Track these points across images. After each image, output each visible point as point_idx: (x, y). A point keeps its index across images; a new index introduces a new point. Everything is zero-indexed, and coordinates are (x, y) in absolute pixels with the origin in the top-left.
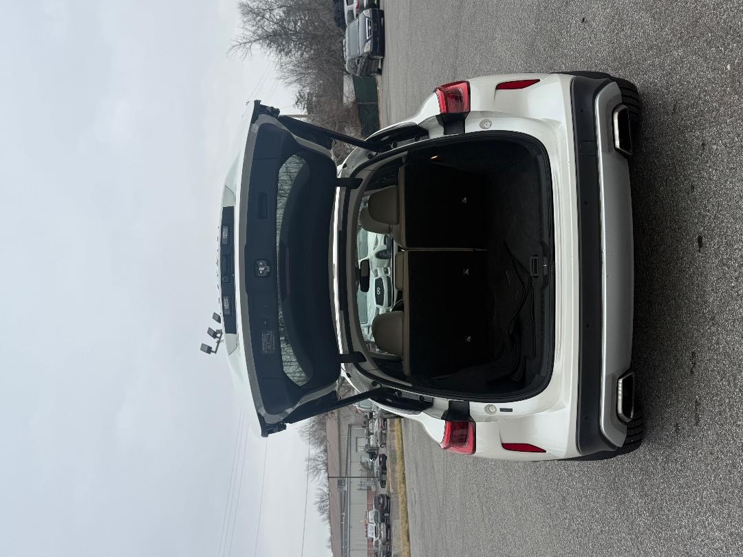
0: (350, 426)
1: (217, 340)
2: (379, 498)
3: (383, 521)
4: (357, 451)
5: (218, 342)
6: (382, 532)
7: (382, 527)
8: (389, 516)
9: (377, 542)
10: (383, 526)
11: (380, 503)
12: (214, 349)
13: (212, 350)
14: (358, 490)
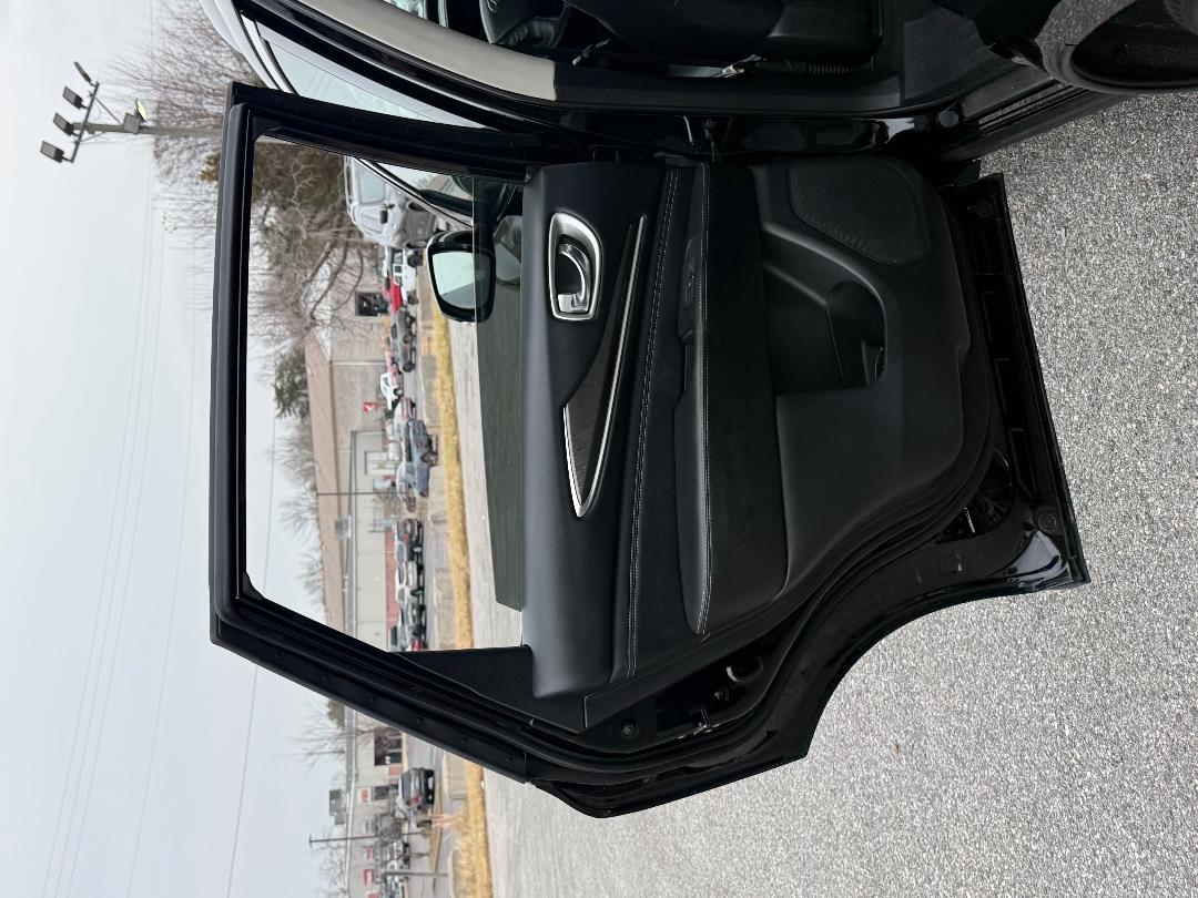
0: (354, 434)
1: (73, 138)
2: (405, 525)
3: (411, 558)
4: (366, 472)
5: (77, 143)
6: (410, 576)
7: (410, 567)
8: (421, 553)
9: (402, 591)
10: (412, 566)
11: (406, 533)
12: (68, 154)
13: (64, 156)
14: (369, 532)
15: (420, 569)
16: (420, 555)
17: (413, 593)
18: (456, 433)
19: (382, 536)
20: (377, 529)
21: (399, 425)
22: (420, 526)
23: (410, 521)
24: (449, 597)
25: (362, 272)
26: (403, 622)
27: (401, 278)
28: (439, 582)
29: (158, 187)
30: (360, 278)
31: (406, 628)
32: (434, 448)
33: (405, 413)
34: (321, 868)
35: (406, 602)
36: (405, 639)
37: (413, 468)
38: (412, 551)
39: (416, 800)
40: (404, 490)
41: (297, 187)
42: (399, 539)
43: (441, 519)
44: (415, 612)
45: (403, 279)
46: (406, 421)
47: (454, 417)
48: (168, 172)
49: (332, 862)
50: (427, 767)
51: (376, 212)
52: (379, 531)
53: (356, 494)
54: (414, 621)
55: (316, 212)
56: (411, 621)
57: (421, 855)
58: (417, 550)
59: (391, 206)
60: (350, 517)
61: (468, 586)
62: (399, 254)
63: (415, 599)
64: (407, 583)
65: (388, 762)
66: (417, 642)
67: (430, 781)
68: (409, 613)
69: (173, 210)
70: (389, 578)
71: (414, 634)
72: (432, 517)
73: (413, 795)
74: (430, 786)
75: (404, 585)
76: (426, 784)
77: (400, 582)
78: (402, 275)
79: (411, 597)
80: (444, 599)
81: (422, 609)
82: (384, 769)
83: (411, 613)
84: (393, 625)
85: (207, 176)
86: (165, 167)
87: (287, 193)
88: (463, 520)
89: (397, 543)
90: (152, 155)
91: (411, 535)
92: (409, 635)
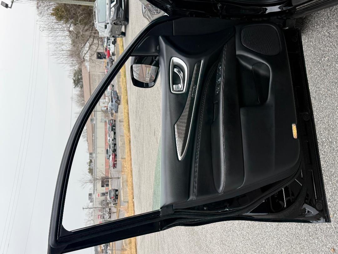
5: (12, 2)
13: (8, 6)
14: (100, 122)
15: (115, 133)
16: (115, 129)
17: (113, 140)
18: (127, 95)
19: (104, 123)
20: (103, 121)
21: (109, 92)
22: (115, 121)
23: (112, 119)
24: (124, 144)
25: (98, 45)
26: (110, 148)
27: (110, 48)
28: (121, 139)
29: (38, 17)
30: (98, 47)
31: (111, 150)
32: (119, 99)
33: (111, 88)
34: (86, 214)
35: (111, 142)
36: (110, 153)
37: (113, 104)
38: (112, 128)
39: (113, 197)
40: (110, 110)
41: (79, 19)
42: (109, 125)
43: (121, 121)
44: (113, 146)
45: (111, 49)
46: (111, 91)
47: (126, 90)
48: (41, 13)
49: (89, 212)
50: (116, 189)
51: (103, 25)
52: (103, 122)
53: (96, 111)
54: (113, 148)
55: (85, 26)
56: (112, 148)
57: (114, 213)
58: (114, 128)
59: (108, 23)
60: (95, 118)
61: (130, 142)
62: (109, 41)
63: (113, 142)
64: (111, 137)
65: (105, 186)
66: (113, 154)
67: (117, 192)
68: (111, 146)
69: (43, 25)
70: (106, 135)
71: (113, 152)
72: (119, 120)
73: (112, 196)
74: (117, 194)
75: (110, 138)
76: (116, 193)
77: (109, 137)
78: (110, 47)
79: (112, 141)
80: (122, 144)
81: (115, 144)
82: (104, 188)
83: (112, 146)
84: (107, 149)
85: (52, 14)
86: (40, 11)
87: (76, 20)
88: (129, 122)
89: (108, 126)
90: (35, 7)
91: (112, 124)
92: (111, 152)
